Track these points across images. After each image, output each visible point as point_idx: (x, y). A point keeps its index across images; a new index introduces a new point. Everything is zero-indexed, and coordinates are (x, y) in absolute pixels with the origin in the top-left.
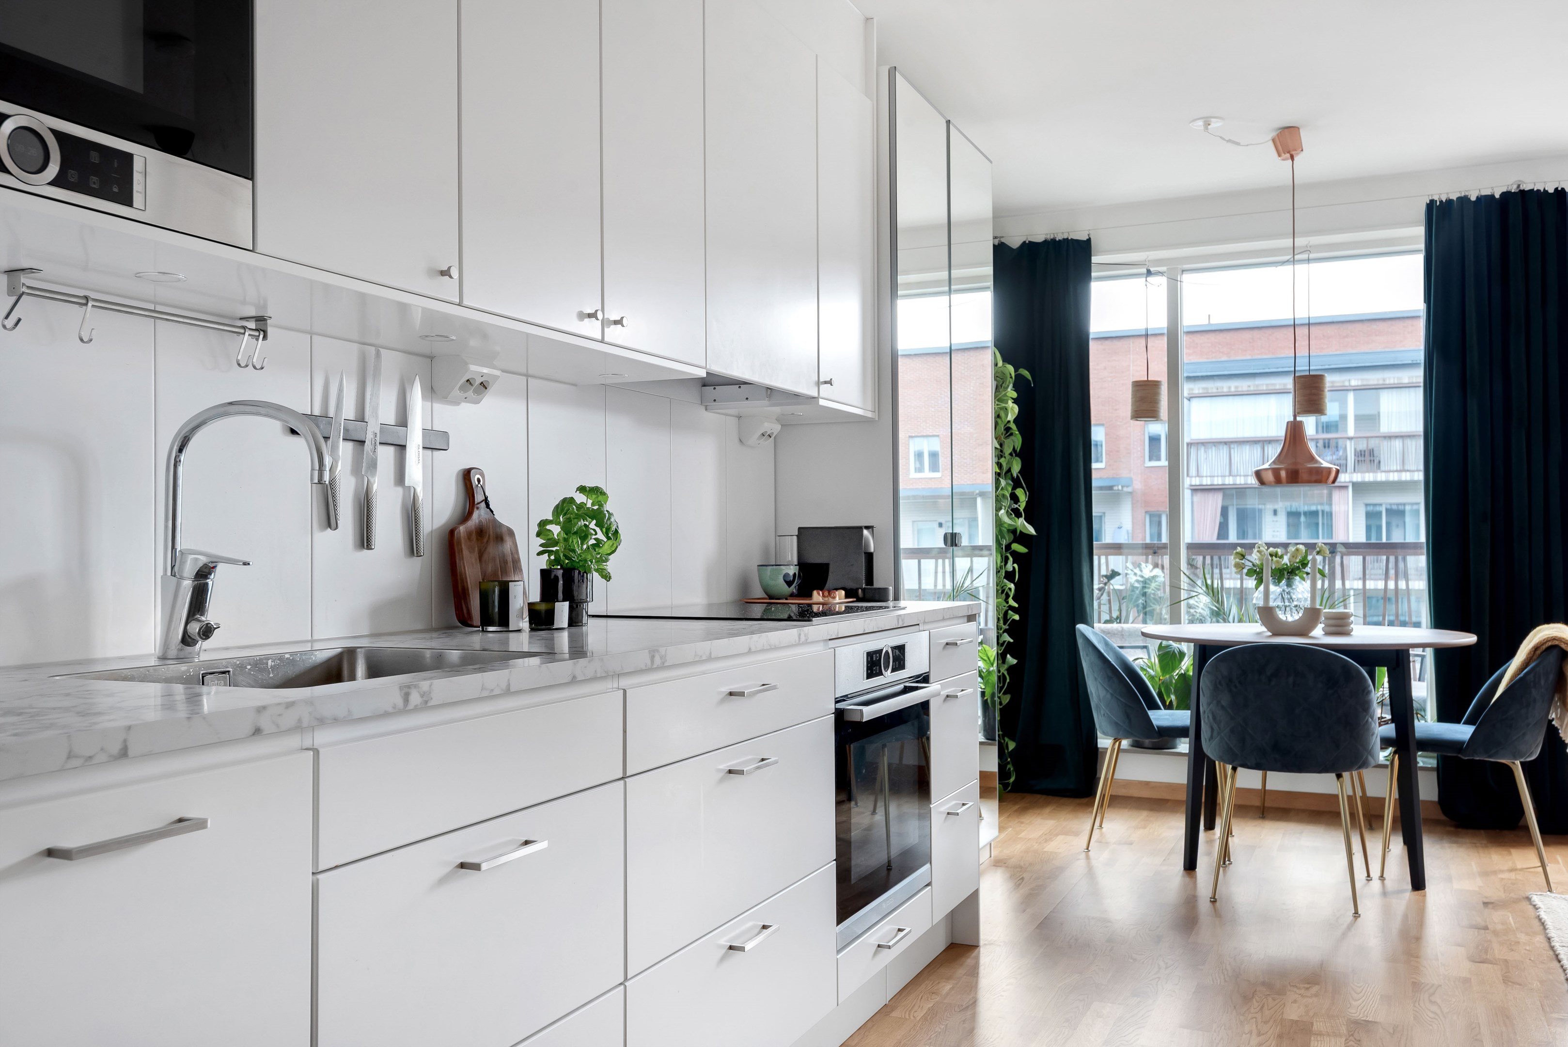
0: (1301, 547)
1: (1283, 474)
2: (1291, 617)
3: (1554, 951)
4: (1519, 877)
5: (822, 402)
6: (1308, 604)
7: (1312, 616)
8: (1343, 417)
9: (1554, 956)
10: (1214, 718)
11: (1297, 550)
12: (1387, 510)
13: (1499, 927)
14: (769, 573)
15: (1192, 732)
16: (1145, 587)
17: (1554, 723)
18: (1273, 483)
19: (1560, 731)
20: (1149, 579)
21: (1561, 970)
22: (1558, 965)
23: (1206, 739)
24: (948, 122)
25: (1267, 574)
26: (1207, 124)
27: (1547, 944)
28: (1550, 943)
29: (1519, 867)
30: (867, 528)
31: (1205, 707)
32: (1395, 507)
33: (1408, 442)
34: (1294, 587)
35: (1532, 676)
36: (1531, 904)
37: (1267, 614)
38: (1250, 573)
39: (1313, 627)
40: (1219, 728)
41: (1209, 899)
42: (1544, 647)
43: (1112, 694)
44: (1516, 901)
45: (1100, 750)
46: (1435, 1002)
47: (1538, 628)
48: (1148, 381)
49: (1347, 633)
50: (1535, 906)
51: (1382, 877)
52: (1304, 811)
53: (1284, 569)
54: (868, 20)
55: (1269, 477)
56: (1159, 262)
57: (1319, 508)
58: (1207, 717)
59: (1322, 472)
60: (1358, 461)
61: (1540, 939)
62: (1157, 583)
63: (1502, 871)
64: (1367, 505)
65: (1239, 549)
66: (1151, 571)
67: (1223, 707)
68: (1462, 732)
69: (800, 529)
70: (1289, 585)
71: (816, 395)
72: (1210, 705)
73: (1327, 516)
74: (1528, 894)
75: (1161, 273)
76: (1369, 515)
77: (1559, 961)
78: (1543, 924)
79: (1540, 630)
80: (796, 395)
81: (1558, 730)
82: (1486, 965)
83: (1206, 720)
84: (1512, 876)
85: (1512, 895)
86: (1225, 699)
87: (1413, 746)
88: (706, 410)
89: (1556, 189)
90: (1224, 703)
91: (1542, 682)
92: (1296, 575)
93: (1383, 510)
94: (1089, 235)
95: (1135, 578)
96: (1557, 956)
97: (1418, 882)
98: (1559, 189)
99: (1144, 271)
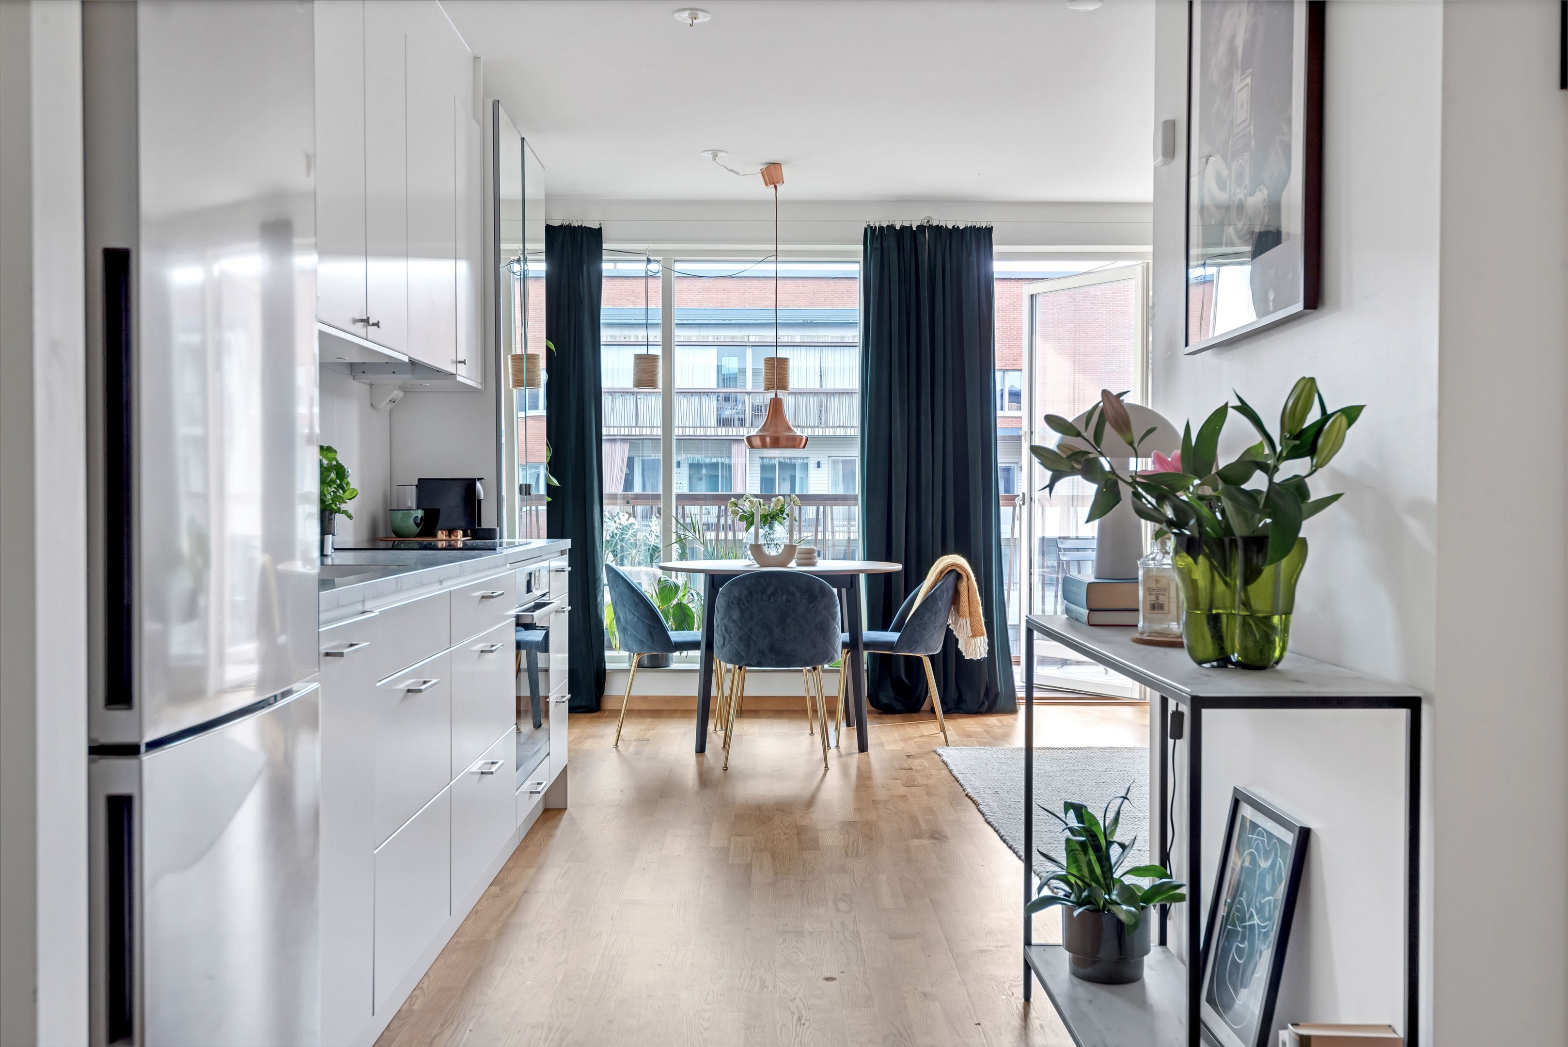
0: (781, 498)
1: (768, 440)
2: (773, 552)
3: (954, 777)
4: (926, 740)
5: (459, 378)
6: (787, 542)
7: (790, 549)
8: (743, 371)
9: (955, 780)
10: (726, 630)
11: (778, 500)
12: (780, 462)
13: (919, 768)
14: (400, 516)
15: (703, 645)
16: (623, 533)
17: (950, 627)
18: (760, 447)
19: (954, 633)
20: (626, 526)
21: (960, 786)
22: (958, 784)
23: (718, 647)
24: (523, 139)
25: (757, 519)
26: (715, 156)
27: (950, 774)
28: (951, 773)
29: (925, 734)
30: (479, 479)
31: (719, 621)
32: (788, 461)
33: (800, 397)
34: (774, 529)
35: (938, 592)
36: (937, 754)
37: (757, 550)
38: (741, 519)
39: (790, 561)
40: (730, 637)
41: (722, 768)
42: (946, 571)
43: (638, 618)
44: (928, 753)
45: (607, 671)
46: (888, 809)
47: (941, 558)
48: (648, 355)
49: (813, 564)
50: (939, 755)
51: (837, 746)
52: (769, 711)
53: (768, 515)
54: (476, 58)
55: (757, 442)
56: (657, 252)
57: (720, 460)
58: (720, 629)
59: (796, 439)
60: (755, 415)
61: (945, 772)
62: (634, 530)
63: (915, 738)
64: (762, 458)
65: (733, 500)
66: (627, 520)
67: (733, 620)
68: (892, 636)
69: (419, 479)
70: (771, 528)
71: (455, 372)
72: (723, 619)
73: (722, 467)
74: (934, 748)
75: (658, 262)
76: (764, 468)
77: (958, 782)
78: (946, 764)
79: (942, 560)
80: (438, 371)
81: (953, 631)
82: (914, 788)
83: (720, 632)
84: (922, 739)
85: (924, 750)
86: (736, 615)
87: (861, 646)
88: (354, 379)
89: (954, 226)
90: (734, 618)
91: (945, 596)
92: (776, 520)
93: (776, 462)
94: (600, 224)
95: (614, 525)
96: (956, 779)
97: (863, 747)
98: (956, 227)
99: (645, 258)
